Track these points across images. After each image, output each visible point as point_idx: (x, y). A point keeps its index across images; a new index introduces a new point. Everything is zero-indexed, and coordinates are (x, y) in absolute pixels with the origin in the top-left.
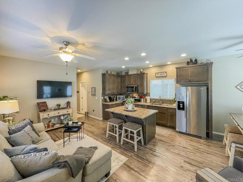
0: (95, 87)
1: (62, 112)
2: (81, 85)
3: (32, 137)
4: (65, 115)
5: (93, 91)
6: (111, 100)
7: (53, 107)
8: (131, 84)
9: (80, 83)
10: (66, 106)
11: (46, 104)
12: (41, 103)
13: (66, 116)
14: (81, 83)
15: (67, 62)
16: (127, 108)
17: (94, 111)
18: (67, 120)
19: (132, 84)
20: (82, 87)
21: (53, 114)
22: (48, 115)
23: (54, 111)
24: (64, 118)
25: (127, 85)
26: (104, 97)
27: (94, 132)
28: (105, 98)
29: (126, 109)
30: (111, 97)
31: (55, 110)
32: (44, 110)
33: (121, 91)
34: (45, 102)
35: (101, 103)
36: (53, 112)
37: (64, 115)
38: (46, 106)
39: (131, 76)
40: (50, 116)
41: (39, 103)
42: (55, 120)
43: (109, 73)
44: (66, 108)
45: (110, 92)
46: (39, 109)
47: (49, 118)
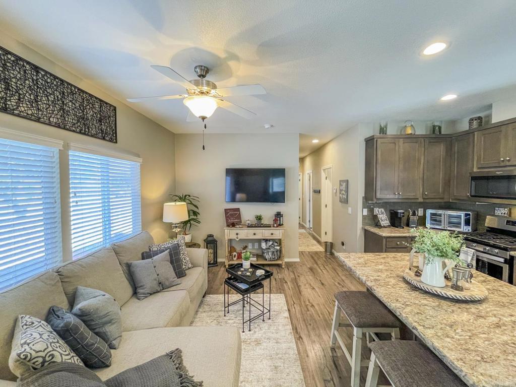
0: (348, 181)
1: (262, 233)
2: (323, 175)
3: (158, 275)
4: (270, 240)
5: (342, 190)
6: (395, 220)
7: (249, 220)
8: (502, 164)
9: (322, 171)
10: (271, 222)
11: (238, 213)
12: (230, 209)
13: (271, 243)
14: (324, 170)
15: (204, 118)
16: (418, 274)
17: (343, 244)
18: (270, 253)
19: (508, 164)
20: (326, 179)
21: (245, 233)
22: (237, 234)
23: (249, 228)
24: (268, 247)
25: (475, 170)
26: (371, 211)
27: (313, 306)
28: (375, 214)
29: (410, 276)
30: (397, 213)
31: (250, 226)
32: (233, 225)
33: (444, 192)
34: (238, 210)
35: (360, 225)
36: (246, 231)
37: (266, 241)
38: (239, 217)
39: (503, 128)
40: (240, 237)
41: (228, 209)
42: (253, 246)
43: (391, 131)
44: (270, 227)
45: (392, 196)
46: (227, 221)
47: (237, 240)
